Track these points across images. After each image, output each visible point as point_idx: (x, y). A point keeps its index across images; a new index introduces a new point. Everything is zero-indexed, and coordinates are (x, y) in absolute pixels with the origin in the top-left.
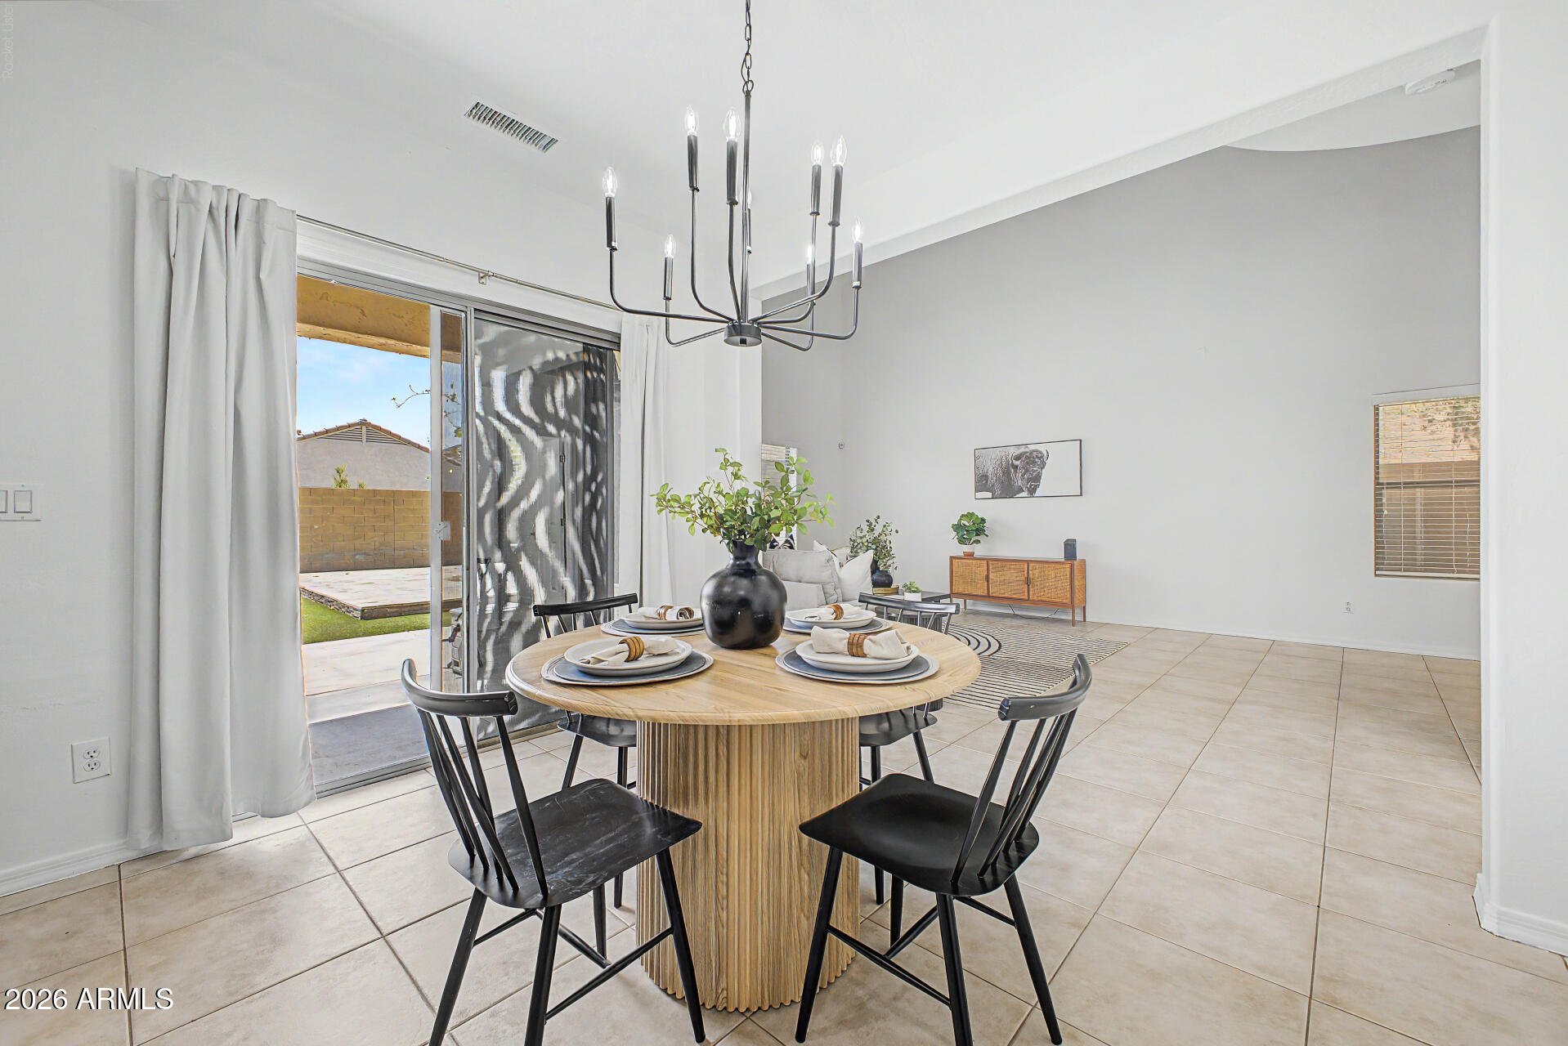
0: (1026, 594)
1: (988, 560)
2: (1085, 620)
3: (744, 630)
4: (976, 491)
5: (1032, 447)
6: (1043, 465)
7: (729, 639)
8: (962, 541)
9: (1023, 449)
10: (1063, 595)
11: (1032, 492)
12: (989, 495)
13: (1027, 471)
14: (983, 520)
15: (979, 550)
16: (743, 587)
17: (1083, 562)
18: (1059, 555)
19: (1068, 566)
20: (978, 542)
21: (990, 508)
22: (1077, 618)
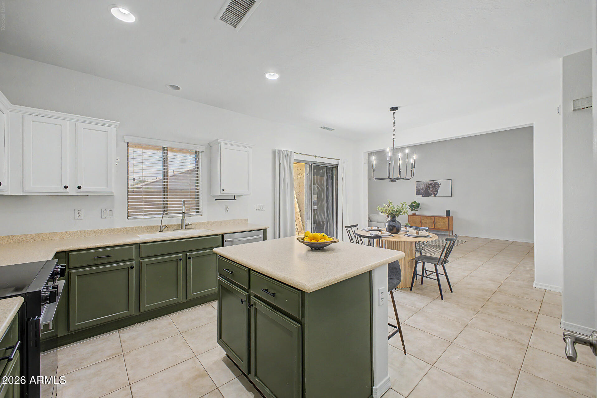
0: (434, 226)
1: (421, 216)
2: (453, 235)
3: (395, 230)
4: (416, 195)
5: (435, 181)
6: (439, 187)
7: (392, 232)
8: (412, 210)
9: (432, 182)
10: (446, 227)
11: (435, 195)
12: (421, 196)
13: (433, 189)
14: (419, 204)
15: (417, 213)
16: (393, 224)
17: (452, 217)
18: (445, 215)
19: (447, 218)
20: (417, 210)
21: (420, 200)
22: (450, 234)
